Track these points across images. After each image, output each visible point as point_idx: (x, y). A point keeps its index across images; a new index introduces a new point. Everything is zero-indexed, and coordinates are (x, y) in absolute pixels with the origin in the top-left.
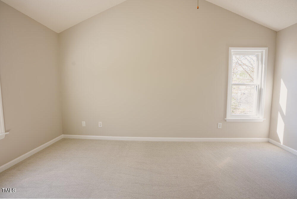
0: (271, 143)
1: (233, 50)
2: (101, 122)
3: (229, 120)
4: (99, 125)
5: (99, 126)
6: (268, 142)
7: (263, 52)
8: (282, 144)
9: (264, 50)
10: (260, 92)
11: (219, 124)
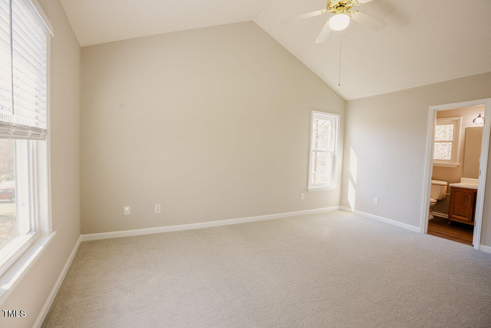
0: (344, 211)
1: (315, 114)
2: (159, 206)
3: (311, 189)
4: (156, 209)
5: (156, 212)
6: (340, 210)
7: (336, 118)
8: (353, 209)
9: (337, 118)
10: (334, 158)
11: (302, 194)
